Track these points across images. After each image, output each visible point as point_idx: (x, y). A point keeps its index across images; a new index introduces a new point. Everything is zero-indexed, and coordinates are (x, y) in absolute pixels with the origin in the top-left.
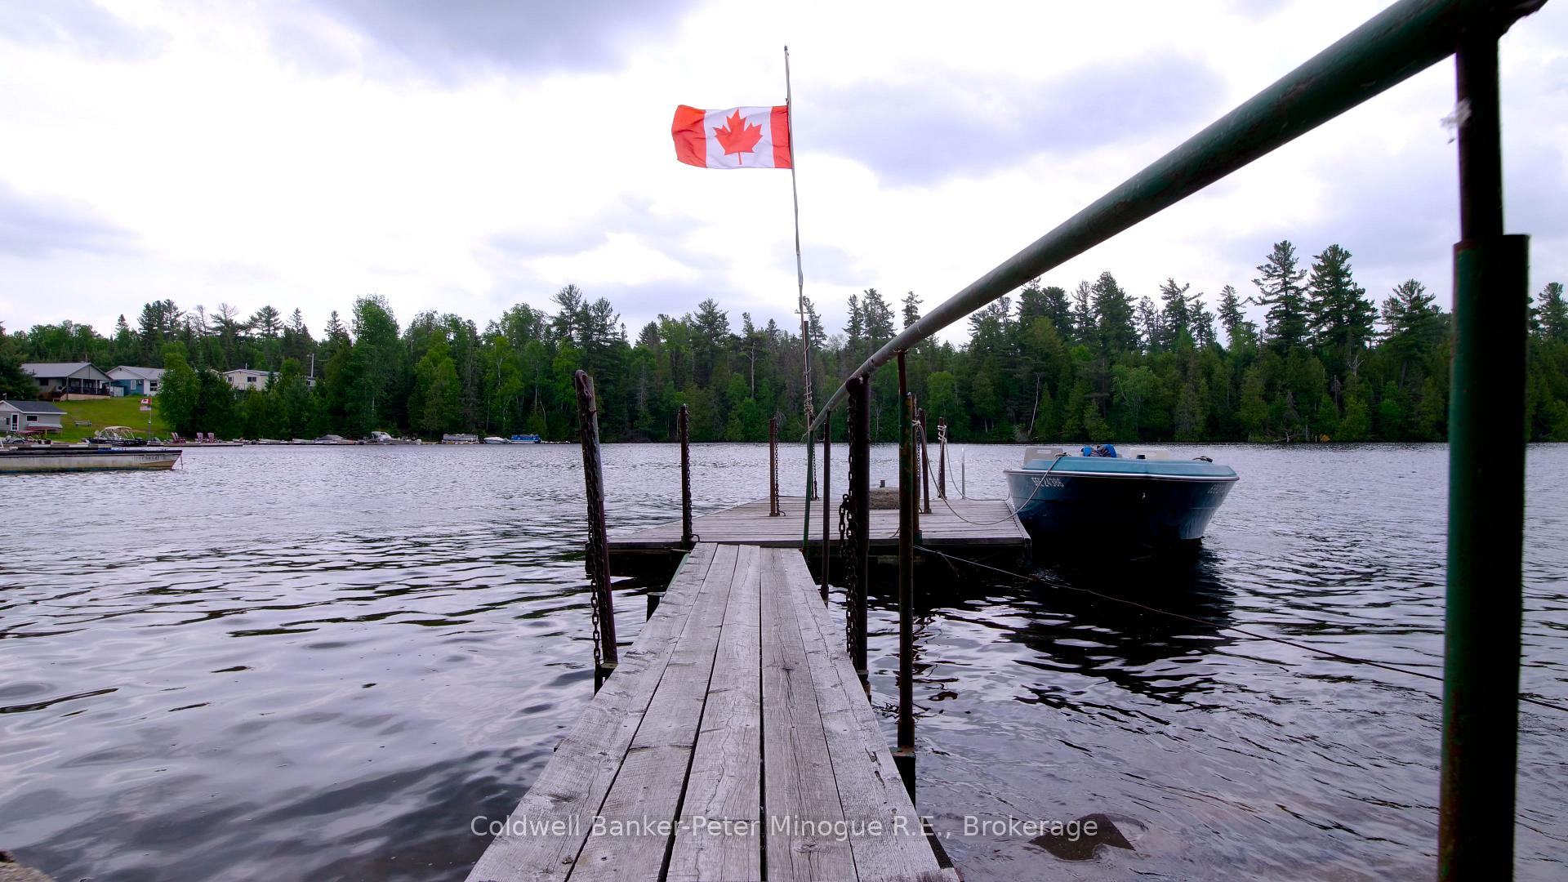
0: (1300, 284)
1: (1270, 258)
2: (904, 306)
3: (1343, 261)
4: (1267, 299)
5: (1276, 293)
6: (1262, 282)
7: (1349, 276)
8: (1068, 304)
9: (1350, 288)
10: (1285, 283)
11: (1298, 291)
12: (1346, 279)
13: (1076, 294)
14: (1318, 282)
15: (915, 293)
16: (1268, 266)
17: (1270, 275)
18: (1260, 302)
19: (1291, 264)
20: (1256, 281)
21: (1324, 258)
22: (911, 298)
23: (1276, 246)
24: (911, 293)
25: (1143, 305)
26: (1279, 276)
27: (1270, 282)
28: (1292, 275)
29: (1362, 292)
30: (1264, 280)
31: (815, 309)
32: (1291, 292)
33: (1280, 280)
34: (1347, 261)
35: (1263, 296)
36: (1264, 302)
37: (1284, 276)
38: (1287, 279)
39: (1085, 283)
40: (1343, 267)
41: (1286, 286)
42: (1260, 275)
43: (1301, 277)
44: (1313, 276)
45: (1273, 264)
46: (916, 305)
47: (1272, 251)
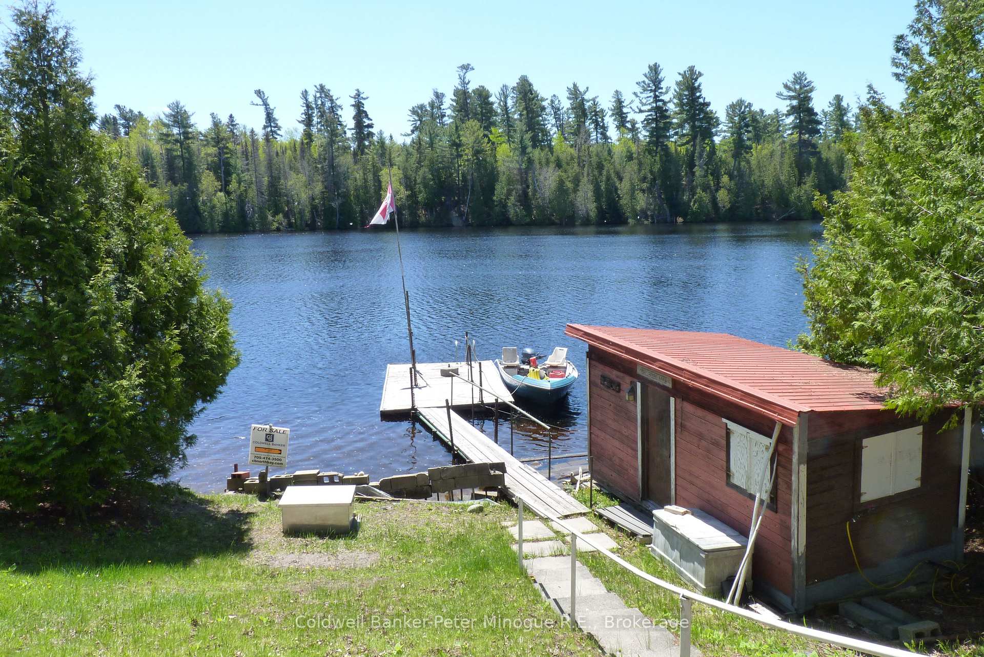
0: (666, 98)
1: (645, 75)
2: (353, 102)
3: (696, 80)
4: (643, 108)
5: (650, 104)
6: (639, 94)
7: (700, 92)
8: (492, 104)
9: (701, 100)
10: (656, 96)
11: (665, 103)
12: (698, 94)
13: (498, 95)
14: (679, 96)
15: (361, 91)
16: (644, 82)
17: (645, 90)
18: (638, 111)
19: (660, 81)
20: (635, 94)
21: (684, 76)
22: (358, 95)
23: (650, 67)
24: (358, 90)
25: (552, 101)
26: (651, 91)
27: (644, 95)
28: (660, 91)
29: (708, 104)
30: (641, 93)
31: (269, 101)
32: (660, 104)
33: (652, 94)
34: (700, 80)
35: (640, 105)
36: (641, 111)
37: (655, 91)
38: (657, 93)
39: (505, 86)
40: (696, 85)
41: (656, 99)
42: (638, 90)
43: (667, 92)
44: (675, 90)
45: (647, 81)
46: (363, 101)
47: (647, 70)
